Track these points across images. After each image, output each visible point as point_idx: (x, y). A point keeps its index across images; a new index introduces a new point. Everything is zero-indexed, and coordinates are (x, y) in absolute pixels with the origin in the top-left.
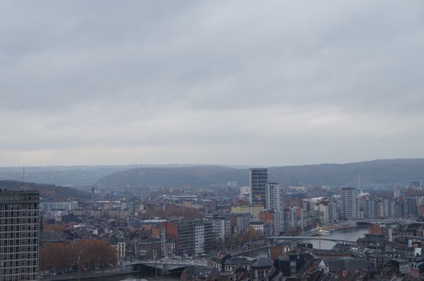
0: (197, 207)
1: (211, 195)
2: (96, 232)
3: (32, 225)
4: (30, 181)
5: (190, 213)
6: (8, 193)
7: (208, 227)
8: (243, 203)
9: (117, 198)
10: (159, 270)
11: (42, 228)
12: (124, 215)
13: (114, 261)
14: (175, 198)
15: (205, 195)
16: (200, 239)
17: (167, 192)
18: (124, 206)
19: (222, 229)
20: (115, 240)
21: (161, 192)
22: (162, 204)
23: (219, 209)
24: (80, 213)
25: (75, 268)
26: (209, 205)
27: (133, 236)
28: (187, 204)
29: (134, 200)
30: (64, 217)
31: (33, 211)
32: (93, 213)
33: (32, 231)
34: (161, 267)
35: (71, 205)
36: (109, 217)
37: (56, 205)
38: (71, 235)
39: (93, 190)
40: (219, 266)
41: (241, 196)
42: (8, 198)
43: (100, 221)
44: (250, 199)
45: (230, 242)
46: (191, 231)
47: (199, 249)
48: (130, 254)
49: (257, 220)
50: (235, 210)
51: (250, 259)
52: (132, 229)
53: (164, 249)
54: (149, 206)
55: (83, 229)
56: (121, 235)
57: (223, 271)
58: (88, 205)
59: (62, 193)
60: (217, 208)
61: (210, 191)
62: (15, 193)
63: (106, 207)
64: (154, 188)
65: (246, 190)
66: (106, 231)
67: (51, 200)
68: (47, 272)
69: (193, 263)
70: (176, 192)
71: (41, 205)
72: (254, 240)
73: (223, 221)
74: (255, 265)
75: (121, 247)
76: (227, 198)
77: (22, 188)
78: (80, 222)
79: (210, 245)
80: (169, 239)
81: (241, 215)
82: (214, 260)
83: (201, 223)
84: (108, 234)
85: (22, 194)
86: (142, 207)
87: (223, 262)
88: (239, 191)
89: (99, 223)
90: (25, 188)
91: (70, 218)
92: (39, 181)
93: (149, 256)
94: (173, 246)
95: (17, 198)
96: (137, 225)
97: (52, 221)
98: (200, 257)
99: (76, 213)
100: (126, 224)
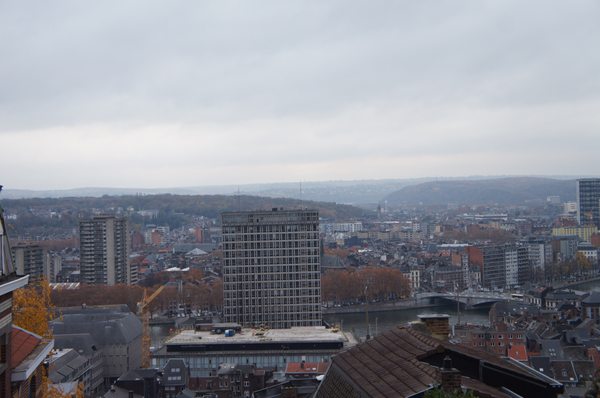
0: (507, 228)
1: (525, 213)
2: (384, 258)
3: (312, 249)
4: (308, 199)
5: (497, 236)
6: (284, 213)
7: (522, 253)
8: (568, 223)
9: (408, 218)
10: (461, 304)
11: (322, 252)
12: (417, 238)
13: (407, 292)
14: (479, 217)
15: (517, 214)
16: (512, 267)
17: (469, 211)
18: (416, 227)
19: (541, 256)
20: (407, 268)
21: (461, 211)
22: (463, 225)
23: (535, 231)
24: (365, 235)
25: (362, 299)
26: (522, 225)
27: (428, 263)
28: (494, 225)
29: (428, 220)
30: (346, 241)
31: (312, 232)
32: (380, 236)
33: (312, 256)
34: (464, 301)
35: (354, 227)
36: (399, 241)
37: (338, 226)
38: (356, 261)
39: (379, 208)
40: (538, 302)
41: (565, 215)
42: (284, 219)
43: (388, 245)
44: (578, 218)
45: (551, 272)
46: (500, 258)
47: (511, 279)
48: (426, 285)
49: (588, 244)
50: (558, 232)
51: (577, 293)
52: (427, 255)
53: (467, 279)
54: (447, 228)
55: (370, 254)
56: (413, 262)
57: (544, 306)
58: (374, 226)
59: (344, 213)
60: (534, 230)
61: (524, 208)
62: (292, 213)
63: (395, 229)
64: (452, 206)
65: (572, 207)
66: (396, 257)
67: (331, 221)
68: (331, 303)
69: (504, 297)
70: (480, 211)
71: (321, 226)
72: (584, 269)
73: (542, 246)
74: (587, 300)
75: (414, 276)
76: (547, 217)
77: (299, 207)
78: (366, 246)
79: (526, 275)
80: (473, 268)
81: (565, 239)
82: (532, 293)
83: (513, 248)
84: (398, 261)
85: (299, 213)
86: (438, 229)
87: (543, 296)
88: (563, 208)
89: (387, 246)
90: (303, 207)
91: (353, 241)
92: (318, 198)
93: (449, 288)
94: (477, 276)
95: (295, 218)
96: (433, 250)
97: (334, 245)
98: (513, 289)
99: (360, 236)
100: (419, 249)
